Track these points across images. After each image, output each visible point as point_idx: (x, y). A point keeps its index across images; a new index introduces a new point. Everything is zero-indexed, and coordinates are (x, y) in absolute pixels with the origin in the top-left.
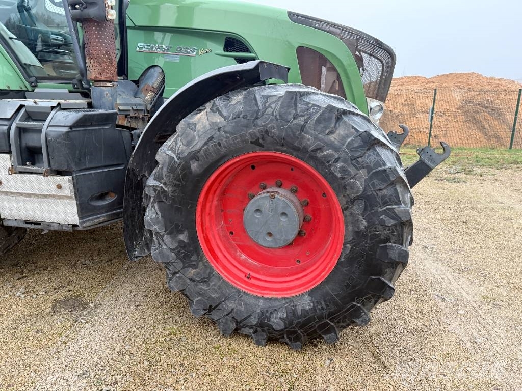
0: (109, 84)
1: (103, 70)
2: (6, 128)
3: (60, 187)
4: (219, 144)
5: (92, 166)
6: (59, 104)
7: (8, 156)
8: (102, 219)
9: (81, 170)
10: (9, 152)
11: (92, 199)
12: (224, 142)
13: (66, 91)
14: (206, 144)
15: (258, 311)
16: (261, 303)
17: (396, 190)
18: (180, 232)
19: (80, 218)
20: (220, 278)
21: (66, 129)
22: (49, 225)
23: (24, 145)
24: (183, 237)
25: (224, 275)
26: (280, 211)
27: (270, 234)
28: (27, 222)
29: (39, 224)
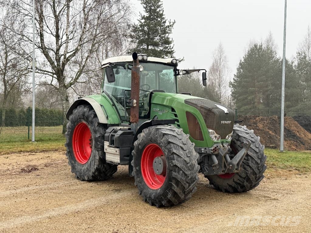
0: (135, 123)
1: (133, 119)
2: (109, 135)
3: (116, 151)
4: (144, 141)
5: (126, 146)
6: (121, 129)
7: (108, 142)
8: (127, 163)
9: (122, 147)
10: (109, 141)
11: (124, 156)
12: (145, 141)
13: (128, 124)
14: (142, 141)
15: (150, 193)
16: (151, 191)
17: (174, 156)
18: (137, 166)
19: (120, 161)
20: (145, 182)
21: (119, 136)
22: (114, 163)
23: (112, 139)
24: (137, 168)
25: (146, 182)
26: (159, 162)
27: (158, 170)
28: (110, 162)
29: (113, 162)
